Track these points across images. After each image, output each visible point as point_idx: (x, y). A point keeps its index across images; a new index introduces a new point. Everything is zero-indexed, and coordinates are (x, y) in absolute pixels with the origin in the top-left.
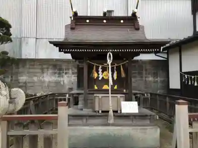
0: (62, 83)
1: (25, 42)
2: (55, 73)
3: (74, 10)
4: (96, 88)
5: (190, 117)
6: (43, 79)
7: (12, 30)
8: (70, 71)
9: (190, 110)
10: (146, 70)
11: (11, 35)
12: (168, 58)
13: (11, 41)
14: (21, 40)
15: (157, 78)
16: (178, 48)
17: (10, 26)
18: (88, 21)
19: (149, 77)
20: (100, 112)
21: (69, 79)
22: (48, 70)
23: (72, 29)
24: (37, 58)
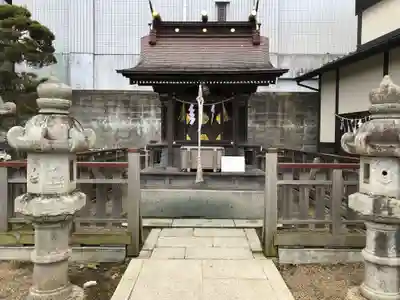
0: (139, 132)
1: (76, 61)
2: (128, 115)
3: (155, 14)
4: (188, 138)
5: (279, 168)
6: (106, 125)
7: (54, 43)
8: (152, 112)
9: (280, 160)
10: (283, 111)
11: (54, 50)
12: (319, 90)
13: (55, 62)
14: (68, 57)
15: (302, 124)
16: (334, 73)
17: (52, 37)
18: (177, 30)
19: (288, 123)
20: (189, 170)
21: (150, 126)
22: (115, 110)
23: (152, 44)
24: (96, 89)
